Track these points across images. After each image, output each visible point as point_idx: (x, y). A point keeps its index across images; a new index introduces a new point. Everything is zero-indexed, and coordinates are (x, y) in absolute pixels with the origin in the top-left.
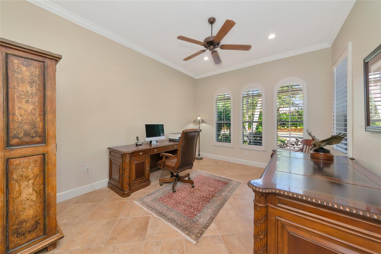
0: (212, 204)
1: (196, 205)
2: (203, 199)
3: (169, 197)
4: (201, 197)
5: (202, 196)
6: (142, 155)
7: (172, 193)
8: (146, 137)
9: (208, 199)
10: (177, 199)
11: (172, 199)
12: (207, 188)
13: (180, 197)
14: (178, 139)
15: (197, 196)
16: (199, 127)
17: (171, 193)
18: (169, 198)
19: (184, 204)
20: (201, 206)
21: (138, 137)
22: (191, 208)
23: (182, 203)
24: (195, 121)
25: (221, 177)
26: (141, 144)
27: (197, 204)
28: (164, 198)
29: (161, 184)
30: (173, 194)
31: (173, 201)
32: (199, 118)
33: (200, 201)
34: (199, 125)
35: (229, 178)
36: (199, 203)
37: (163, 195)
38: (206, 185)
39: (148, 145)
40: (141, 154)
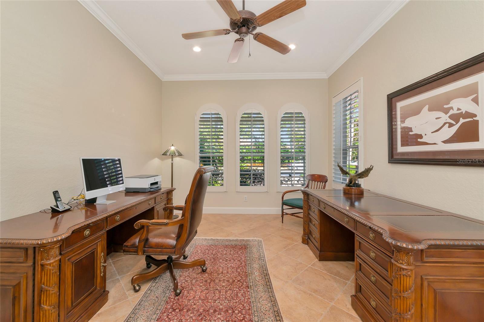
0: (256, 289)
1: (236, 302)
2: (238, 287)
3: (175, 310)
4: (231, 284)
5: (230, 281)
6: (89, 236)
7: (176, 298)
8: (87, 191)
9: (245, 283)
10: (194, 306)
11: (185, 310)
12: (226, 264)
13: (198, 300)
14: (150, 187)
15: (224, 284)
16: (172, 164)
17: (172, 300)
18: (177, 310)
19: (215, 311)
20: (244, 300)
21: (57, 192)
22: (234, 312)
23: (212, 311)
24: (165, 154)
25: (230, 241)
26: (67, 207)
27: (237, 299)
28: (168, 317)
29: (137, 288)
30: (178, 299)
31: (192, 315)
32: (173, 148)
33: (237, 293)
34: (172, 160)
35: (242, 237)
36: (237, 295)
37: (158, 312)
38: (221, 260)
39: (80, 207)
40: (88, 232)
